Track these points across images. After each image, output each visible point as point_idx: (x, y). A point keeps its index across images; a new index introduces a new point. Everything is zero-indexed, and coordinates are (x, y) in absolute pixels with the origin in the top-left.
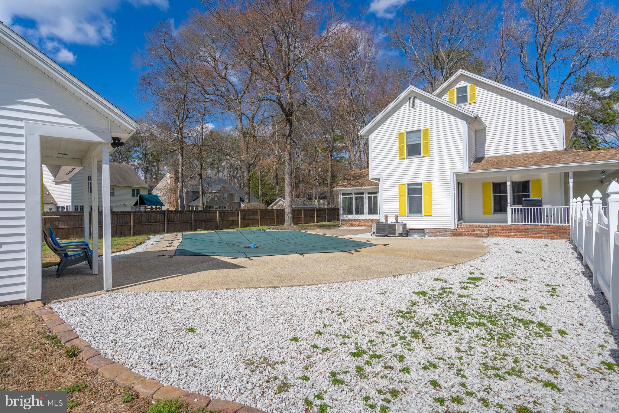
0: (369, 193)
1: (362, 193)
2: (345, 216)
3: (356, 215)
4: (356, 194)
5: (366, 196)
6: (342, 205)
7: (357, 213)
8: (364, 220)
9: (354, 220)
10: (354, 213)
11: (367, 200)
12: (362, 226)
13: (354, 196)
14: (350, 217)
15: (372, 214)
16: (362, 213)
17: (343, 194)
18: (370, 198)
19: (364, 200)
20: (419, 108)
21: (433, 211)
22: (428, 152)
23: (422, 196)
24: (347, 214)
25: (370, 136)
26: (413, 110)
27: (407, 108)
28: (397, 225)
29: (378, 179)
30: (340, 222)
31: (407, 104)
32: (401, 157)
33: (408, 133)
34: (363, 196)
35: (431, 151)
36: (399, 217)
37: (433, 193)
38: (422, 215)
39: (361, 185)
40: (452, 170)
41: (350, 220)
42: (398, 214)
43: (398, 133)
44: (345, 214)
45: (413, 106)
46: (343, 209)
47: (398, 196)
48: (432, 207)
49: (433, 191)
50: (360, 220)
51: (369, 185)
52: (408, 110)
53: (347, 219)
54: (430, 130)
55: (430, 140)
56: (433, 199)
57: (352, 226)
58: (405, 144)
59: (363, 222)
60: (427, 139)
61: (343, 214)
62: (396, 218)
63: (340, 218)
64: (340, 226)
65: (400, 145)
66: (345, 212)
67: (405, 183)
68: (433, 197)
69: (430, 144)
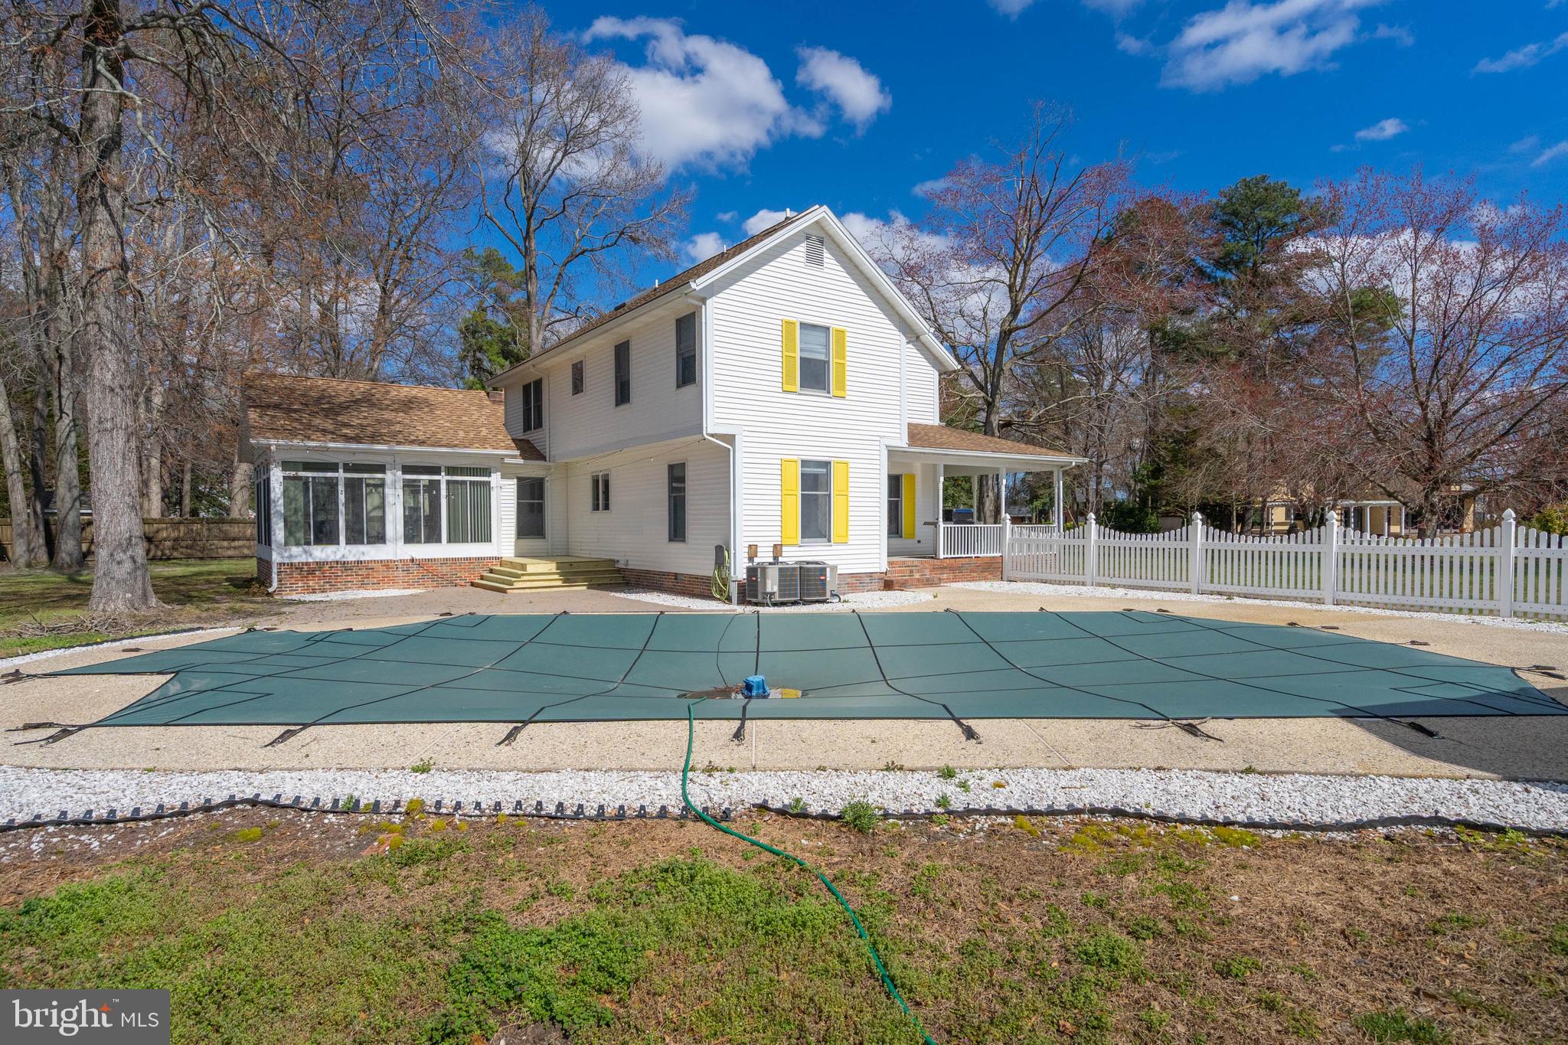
0: (407, 470)
1: (381, 469)
2: (295, 550)
3: (349, 547)
4: (348, 468)
5: (394, 479)
6: (282, 509)
7: (355, 538)
8: (387, 564)
9: (345, 565)
10: (342, 538)
11: (400, 495)
12: (377, 585)
13: (341, 475)
14: (322, 553)
15: (419, 541)
16: (380, 538)
17: (286, 465)
18: (410, 486)
19: (388, 492)
20: (826, 270)
21: (850, 533)
22: (842, 387)
23: (830, 495)
24: (308, 543)
25: (708, 302)
26: (813, 270)
27: (802, 260)
28: (828, 570)
29: (730, 439)
30: (275, 576)
31: (802, 249)
32: (787, 388)
33: (803, 325)
34: (383, 480)
35: (847, 388)
36: (784, 549)
37: (850, 489)
38: (830, 541)
39: (374, 438)
40: (883, 440)
41: (320, 565)
42: (779, 539)
43: (781, 317)
44: (298, 544)
45: (814, 258)
46: (285, 521)
47: (779, 493)
48: (850, 523)
49: (850, 484)
50: (370, 565)
51: (412, 442)
52: (802, 265)
53: (310, 560)
54: (847, 334)
55: (848, 359)
56: (850, 504)
57: (334, 588)
58: (798, 355)
59: (381, 569)
60: (841, 354)
61: (286, 544)
62: (777, 549)
63: (276, 558)
64: (270, 590)
65: (785, 353)
66: (300, 535)
67: (795, 458)
68: (850, 499)
69: (847, 368)
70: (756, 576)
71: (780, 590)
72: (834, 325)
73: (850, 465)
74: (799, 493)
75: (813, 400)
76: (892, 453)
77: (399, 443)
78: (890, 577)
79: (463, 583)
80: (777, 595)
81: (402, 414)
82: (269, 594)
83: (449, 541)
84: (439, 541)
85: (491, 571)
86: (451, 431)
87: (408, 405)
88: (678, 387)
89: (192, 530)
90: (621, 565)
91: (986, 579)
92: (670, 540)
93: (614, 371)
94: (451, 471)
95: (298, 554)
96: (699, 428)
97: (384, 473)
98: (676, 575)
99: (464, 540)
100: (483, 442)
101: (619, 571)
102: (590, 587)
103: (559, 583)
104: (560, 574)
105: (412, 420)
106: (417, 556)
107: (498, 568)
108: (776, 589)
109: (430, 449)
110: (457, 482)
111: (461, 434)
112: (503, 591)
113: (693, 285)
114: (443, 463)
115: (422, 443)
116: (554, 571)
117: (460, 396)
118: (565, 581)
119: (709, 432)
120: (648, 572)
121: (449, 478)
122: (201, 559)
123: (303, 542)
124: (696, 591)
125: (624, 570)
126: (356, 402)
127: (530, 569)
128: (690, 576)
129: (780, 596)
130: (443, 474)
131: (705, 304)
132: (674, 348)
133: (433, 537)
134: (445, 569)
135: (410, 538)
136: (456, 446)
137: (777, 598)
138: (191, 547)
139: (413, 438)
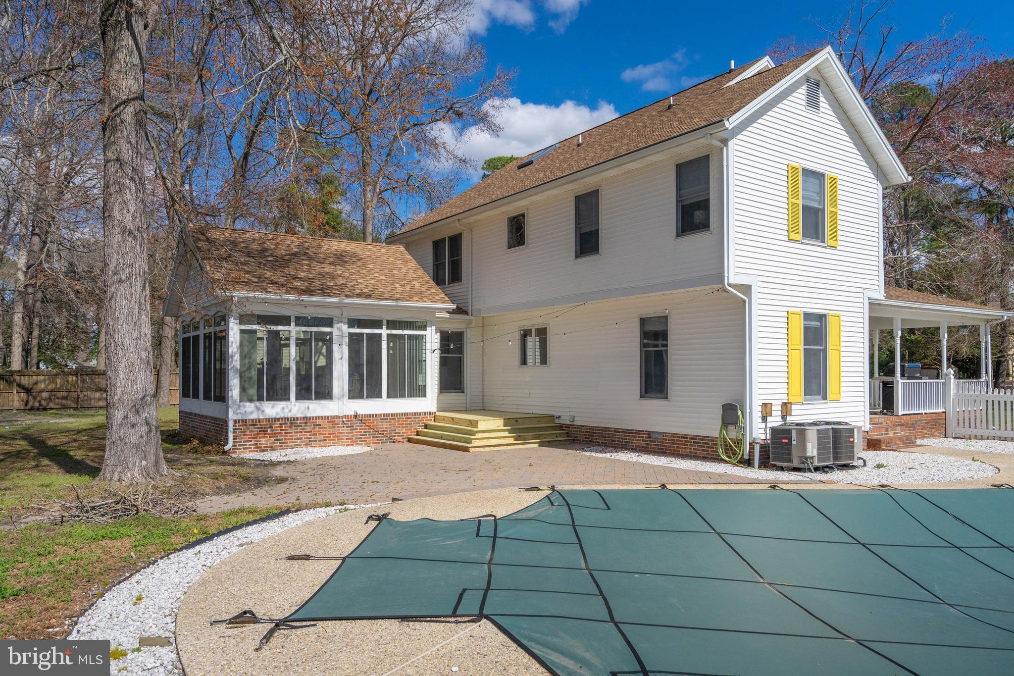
0: (352, 323)
1: (329, 322)
2: (249, 407)
3: (298, 404)
4: (301, 321)
5: (341, 332)
6: (238, 364)
7: (304, 394)
8: (332, 420)
9: (292, 422)
10: (292, 394)
11: (346, 349)
12: (325, 441)
14: (273, 410)
15: (361, 397)
16: (325, 394)
17: (242, 319)
18: (355, 340)
19: (335, 347)
20: (821, 115)
21: (842, 389)
22: (834, 237)
23: (825, 350)
24: (260, 399)
25: (730, 143)
26: (810, 114)
27: (803, 103)
28: (856, 430)
29: (746, 289)
30: (231, 435)
31: (803, 90)
32: (793, 236)
33: (805, 171)
34: (330, 333)
35: (839, 238)
36: (794, 407)
37: (842, 344)
38: (825, 398)
39: (324, 291)
40: (866, 292)
41: (272, 421)
42: (786, 396)
43: (787, 162)
44: (251, 400)
45: (813, 102)
46: (241, 377)
47: (786, 347)
48: (842, 379)
49: (842, 339)
50: (318, 422)
51: (359, 296)
52: (803, 108)
53: (261, 417)
54: (839, 182)
55: (839, 207)
56: (842, 359)
57: (283, 445)
58: (800, 202)
59: (327, 425)
60: (834, 204)
61: (241, 400)
62: (786, 407)
63: (232, 416)
64: (226, 448)
65: (791, 200)
66: (253, 391)
67: (798, 310)
68: (842, 354)
69: (839, 217)
70: (790, 439)
71: (819, 454)
72: (829, 172)
73: (842, 318)
74: (802, 347)
75: (812, 249)
76: (873, 305)
77: (347, 296)
78: (875, 436)
79: (400, 439)
80: (816, 460)
81: (339, 267)
82: (224, 452)
83: (388, 396)
84: (379, 396)
85: (426, 426)
86: (388, 284)
87: (340, 258)
88: (678, 236)
89: (67, 381)
90: (565, 420)
91: (934, 436)
92: (642, 397)
93: (573, 221)
94: (392, 324)
95: (250, 410)
96: (719, 276)
97: (332, 326)
98: (649, 433)
99: (402, 395)
100: (421, 295)
101: (561, 427)
102: (541, 444)
103: (512, 441)
104: (510, 431)
105: (351, 274)
106: (360, 412)
107: (433, 423)
108: (815, 453)
109: (376, 302)
110: (395, 336)
111: (399, 288)
112: (466, 450)
113: (727, 124)
114: (386, 316)
115: (368, 296)
116: (502, 427)
117: (383, 250)
118: (516, 439)
119: (732, 282)
120: (606, 429)
121: (389, 332)
122: (76, 409)
123: (256, 398)
124: (682, 451)
125: (568, 426)
126: (295, 254)
127: (482, 426)
128: (674, 435)
129: (819, 462)
130: (384, 327)
131: (727, 145)
132: (674, 194)
133: (375, 393)
134: (385, 425)
135: (355, 393)
136: (397, 299)
137: (816, 464)
138: (65, 398)
139: (358, 291)
